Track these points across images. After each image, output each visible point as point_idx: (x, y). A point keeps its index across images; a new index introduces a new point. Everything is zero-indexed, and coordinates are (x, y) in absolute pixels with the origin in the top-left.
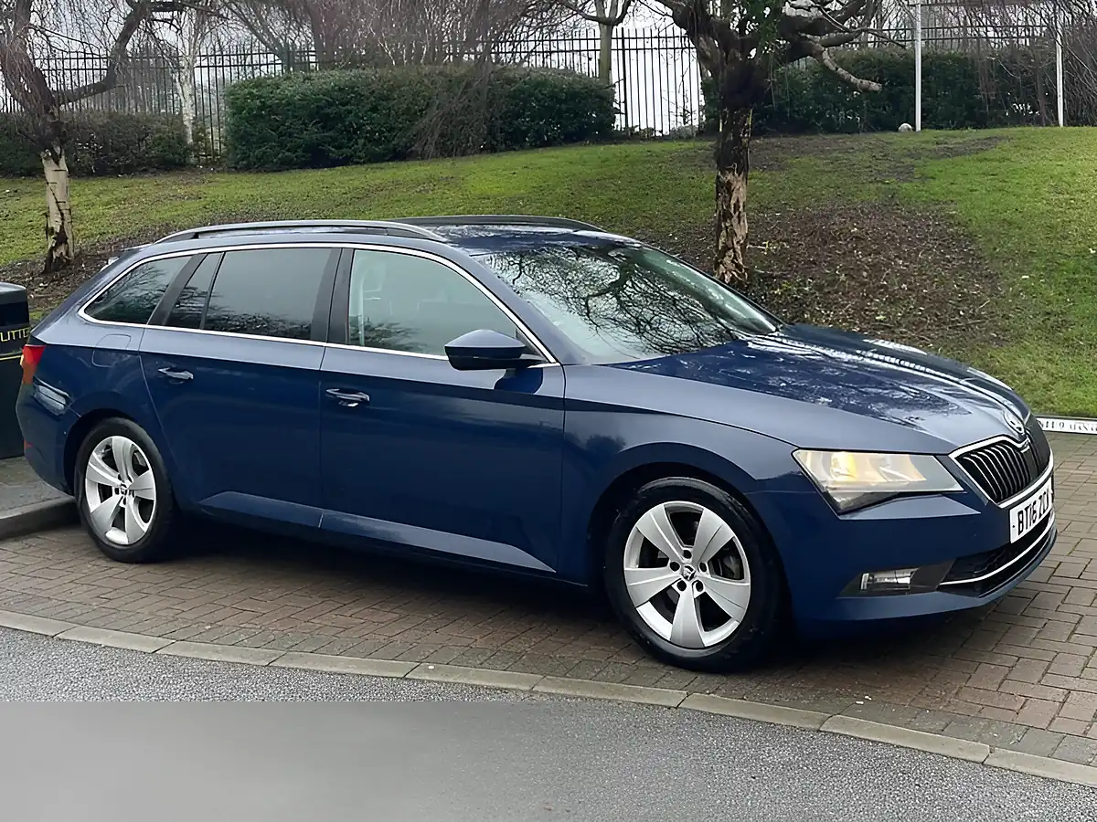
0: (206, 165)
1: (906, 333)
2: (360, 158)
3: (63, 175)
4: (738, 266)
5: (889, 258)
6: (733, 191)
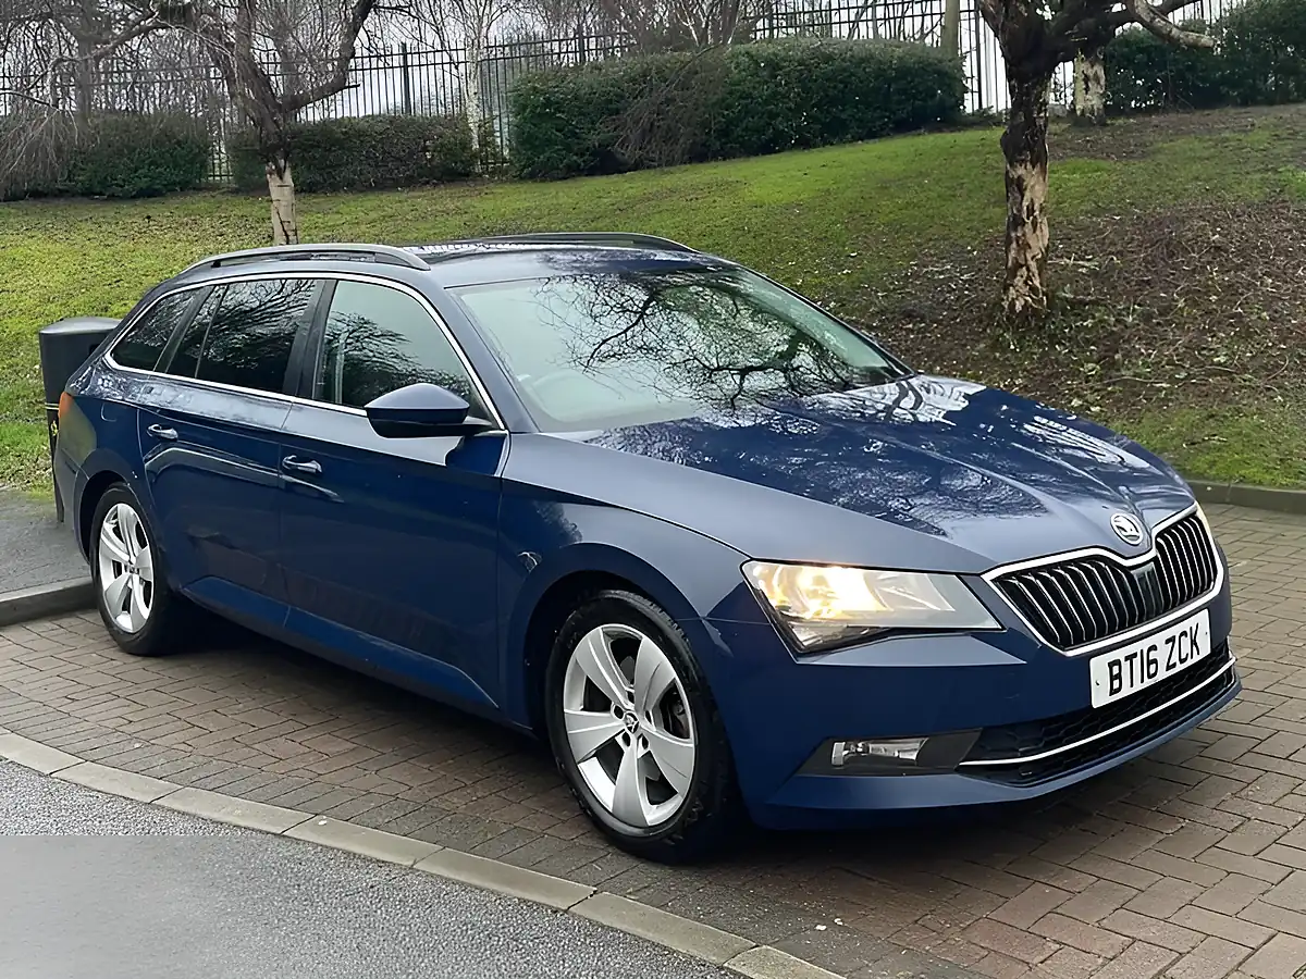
0: (492, 174)
1: (1250, 380)
3: (287, 191)
4: (1033, 289)
5: (1254, 276)
6: (1026, 189)
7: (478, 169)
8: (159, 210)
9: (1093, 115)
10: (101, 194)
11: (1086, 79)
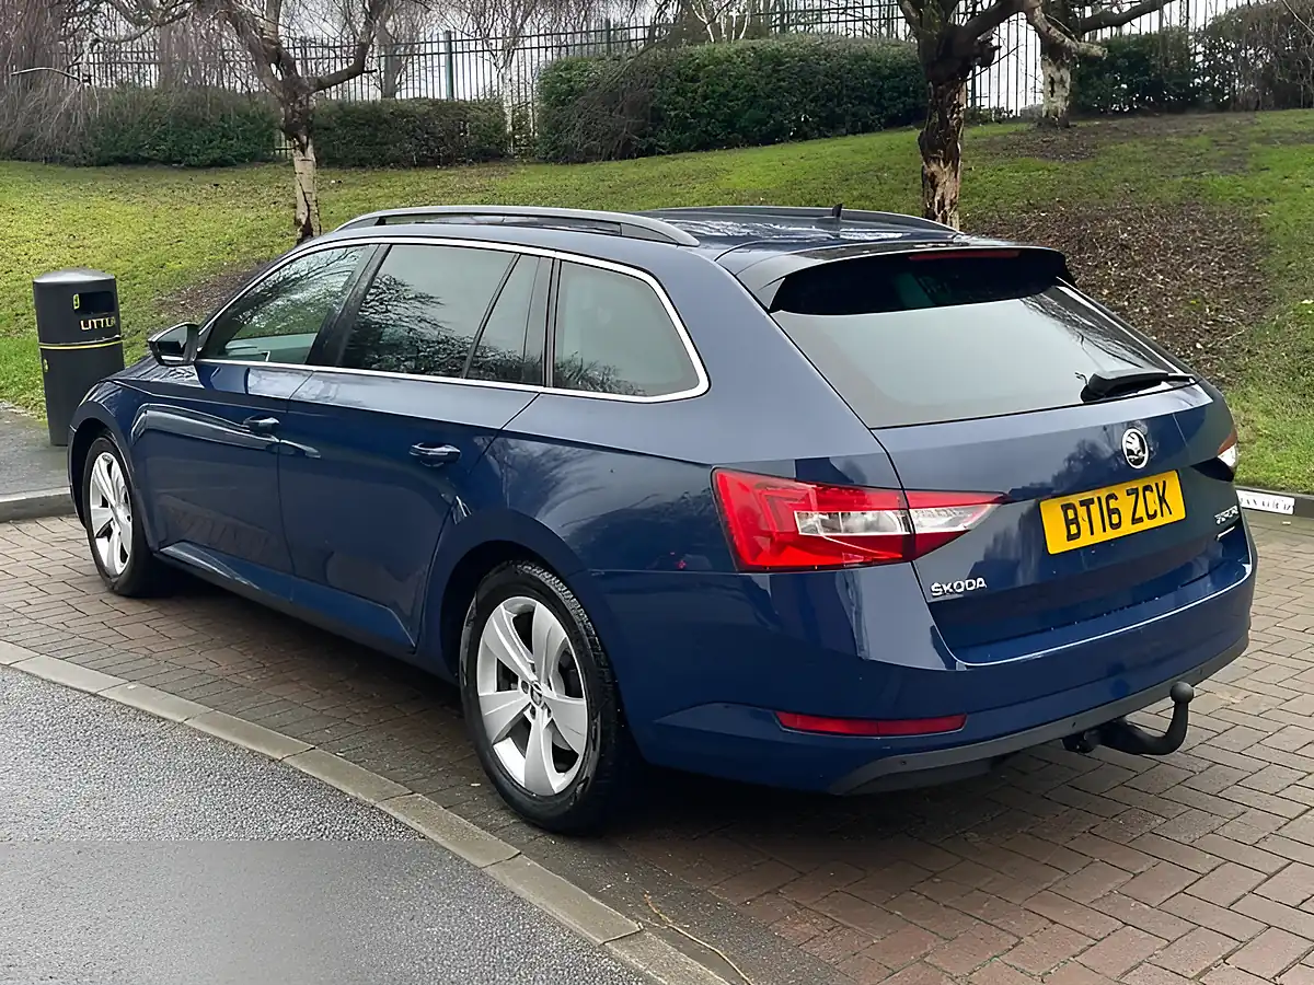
0: (524, 155)
2: (662, 147)
3: (311, 165)
5: (1149, 273)
6: (937, 185)
7: (511, 150)
8: (228, 180)
9: (1056, 116)
10: (180, 162)
11: (1052, 82)
